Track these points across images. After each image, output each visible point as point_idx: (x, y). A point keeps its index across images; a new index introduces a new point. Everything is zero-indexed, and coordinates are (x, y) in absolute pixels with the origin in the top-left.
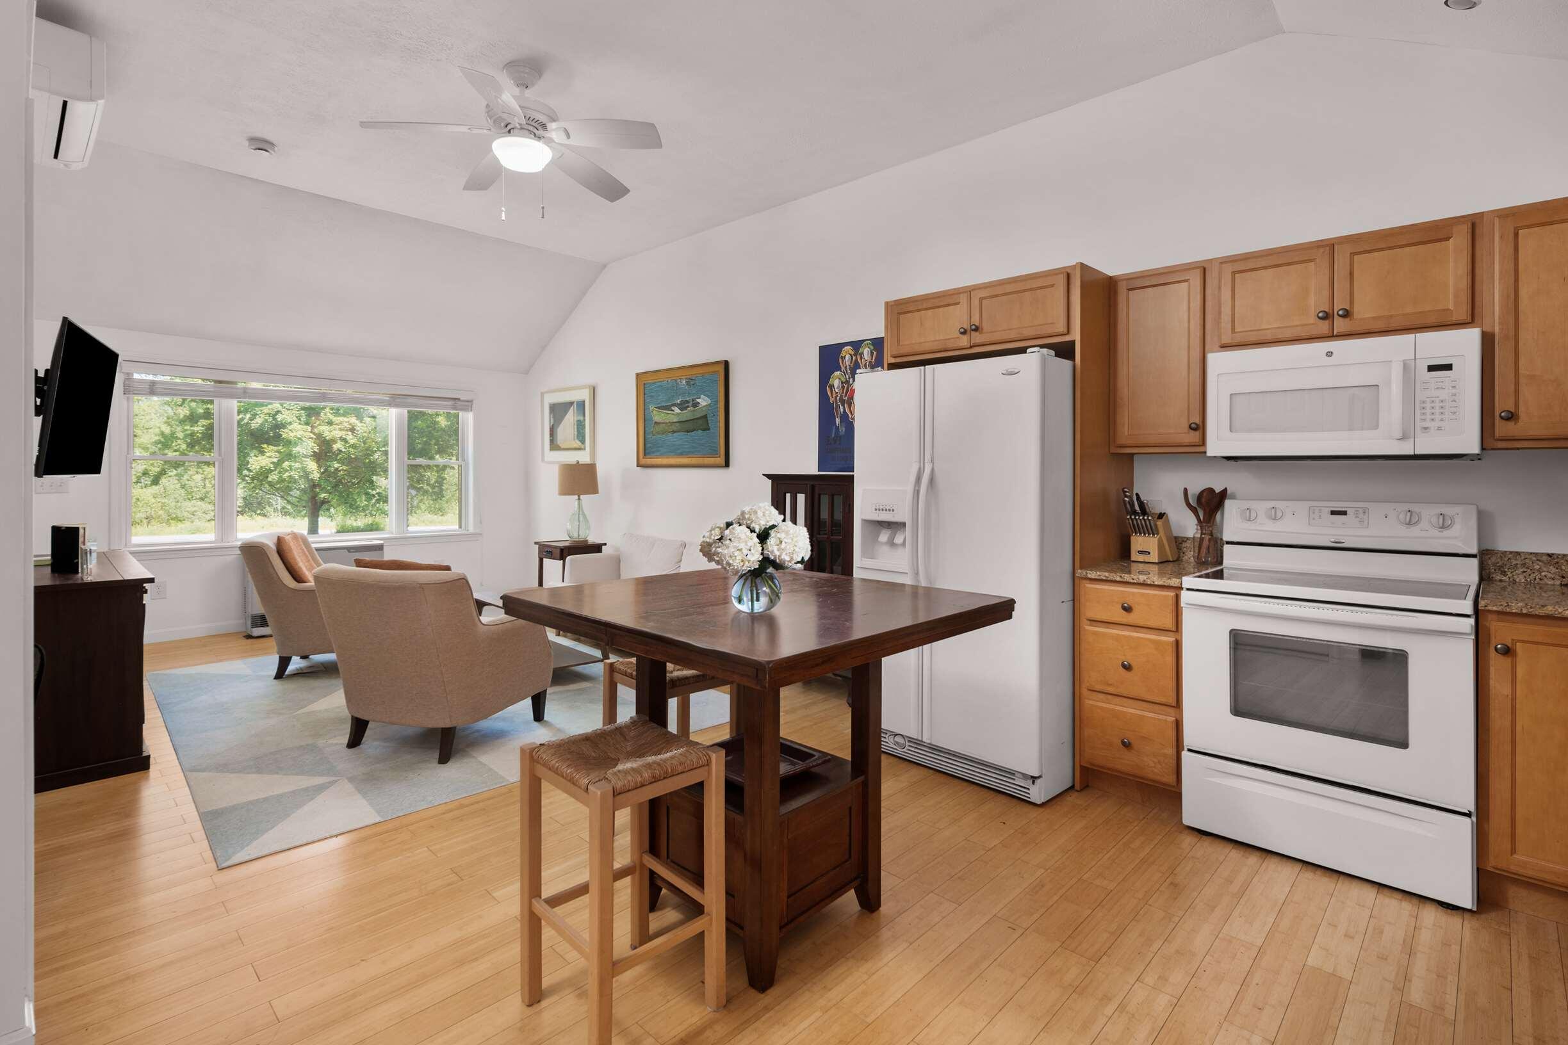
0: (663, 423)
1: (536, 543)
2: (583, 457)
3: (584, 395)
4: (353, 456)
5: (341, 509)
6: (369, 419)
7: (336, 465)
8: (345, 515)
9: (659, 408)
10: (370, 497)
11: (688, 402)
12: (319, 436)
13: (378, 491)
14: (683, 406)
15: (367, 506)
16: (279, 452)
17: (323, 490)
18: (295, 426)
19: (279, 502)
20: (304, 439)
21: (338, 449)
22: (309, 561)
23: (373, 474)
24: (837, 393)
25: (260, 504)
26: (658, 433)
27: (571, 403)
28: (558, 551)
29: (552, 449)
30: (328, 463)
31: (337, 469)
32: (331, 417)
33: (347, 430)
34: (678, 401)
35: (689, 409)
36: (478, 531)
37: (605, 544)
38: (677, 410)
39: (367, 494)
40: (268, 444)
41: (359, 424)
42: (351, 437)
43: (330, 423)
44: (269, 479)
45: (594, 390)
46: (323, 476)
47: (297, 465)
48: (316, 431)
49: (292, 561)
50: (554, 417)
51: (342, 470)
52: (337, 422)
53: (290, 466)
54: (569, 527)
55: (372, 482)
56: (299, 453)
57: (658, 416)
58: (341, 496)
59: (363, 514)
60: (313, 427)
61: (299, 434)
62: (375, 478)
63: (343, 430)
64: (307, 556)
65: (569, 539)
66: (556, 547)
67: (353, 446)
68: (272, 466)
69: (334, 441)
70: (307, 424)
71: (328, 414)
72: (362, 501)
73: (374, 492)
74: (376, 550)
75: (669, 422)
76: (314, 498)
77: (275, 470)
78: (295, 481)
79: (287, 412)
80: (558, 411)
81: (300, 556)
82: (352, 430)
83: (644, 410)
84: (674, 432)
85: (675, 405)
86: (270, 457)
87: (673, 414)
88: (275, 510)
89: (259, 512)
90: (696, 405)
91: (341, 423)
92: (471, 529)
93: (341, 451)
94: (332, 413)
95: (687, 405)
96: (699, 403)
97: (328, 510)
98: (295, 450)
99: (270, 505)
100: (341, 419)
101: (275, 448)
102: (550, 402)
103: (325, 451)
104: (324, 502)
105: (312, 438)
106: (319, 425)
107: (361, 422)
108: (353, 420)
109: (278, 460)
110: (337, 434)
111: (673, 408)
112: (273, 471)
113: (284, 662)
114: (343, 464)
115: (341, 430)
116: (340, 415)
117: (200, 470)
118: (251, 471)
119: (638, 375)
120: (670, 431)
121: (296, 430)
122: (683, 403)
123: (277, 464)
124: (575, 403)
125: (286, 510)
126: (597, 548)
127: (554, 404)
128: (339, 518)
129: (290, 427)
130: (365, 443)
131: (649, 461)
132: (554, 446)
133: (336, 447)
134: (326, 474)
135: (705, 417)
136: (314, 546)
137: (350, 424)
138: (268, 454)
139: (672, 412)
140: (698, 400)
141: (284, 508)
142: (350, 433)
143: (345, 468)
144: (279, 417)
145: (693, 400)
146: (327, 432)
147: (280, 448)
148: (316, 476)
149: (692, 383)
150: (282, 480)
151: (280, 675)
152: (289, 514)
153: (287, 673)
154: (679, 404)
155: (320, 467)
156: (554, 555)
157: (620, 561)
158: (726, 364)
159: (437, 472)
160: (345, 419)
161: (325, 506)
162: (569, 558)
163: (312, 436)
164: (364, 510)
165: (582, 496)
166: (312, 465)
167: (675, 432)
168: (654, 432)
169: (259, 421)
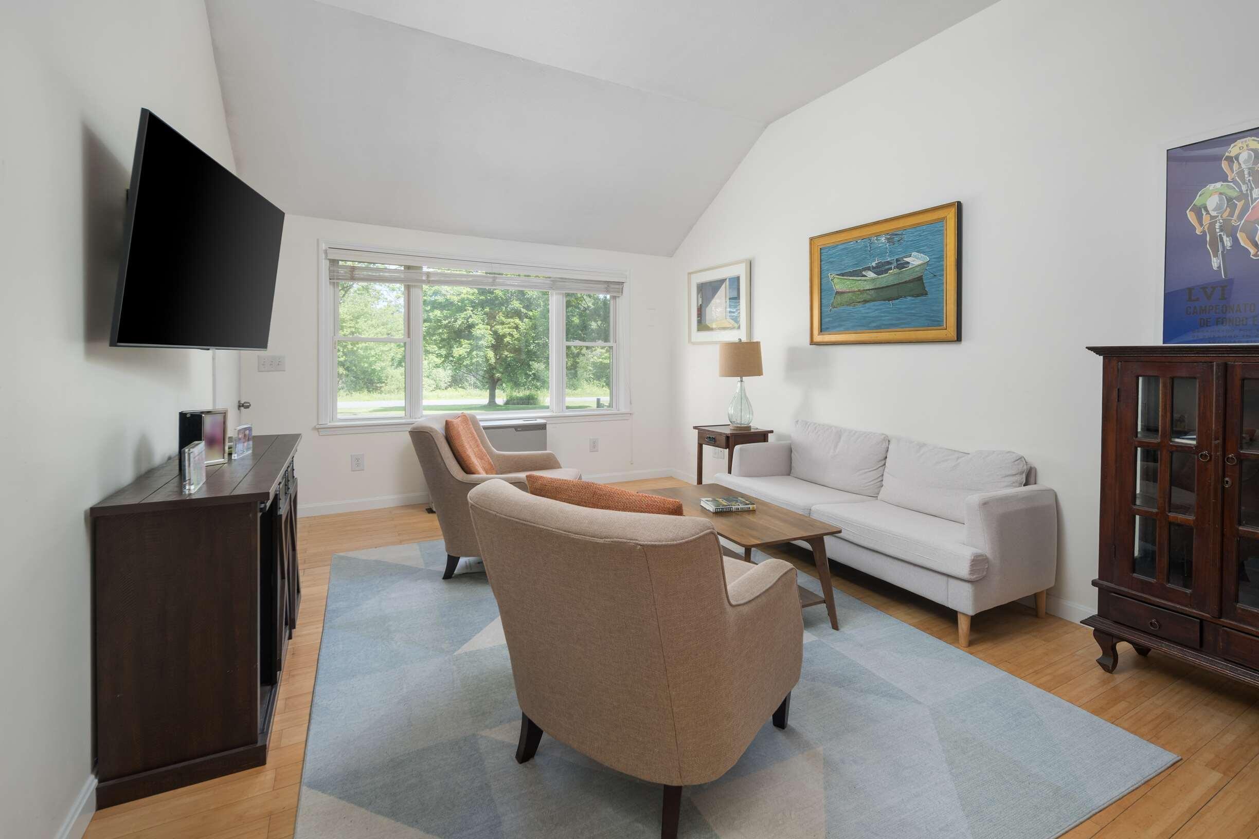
0: (849, 292)
1: (695, 428)
2: (738, 335)
3: (740, 270)
4: (517, 347)
5: (510, 384)
6: (527, 320)
7: (506, 353)
8: (512, 388)
9: (843, 275)
10: (528, 376)
11: (889, 263)
12: (495, 333)
13: (533, 372)
14: (880, 269)
15: (526, 382)
16: (470, 344)
17: (498, 372)
18: (481, 326)
19: (472, 380)
20: (485, 335)
21: (507, 341)
22: (478, 446)
23: (530, 360)
24: (1212, 217)
25: (461, 380)
26: (841, 304)
27: (722, 281)
28: (723, 439)
29: (699, 330)
30: (502, 352)
31: (506, 356)
32: (503, 319)
33: (513, 328)
34: (874, 264)
35: (891, 271)
36: (628, 411)
37: (772, 432)
38: (871, 275)
39: (526, 374)
40: (464, 339)
41: (521, 324)
42: (516, 333)
43: (503, 323)
44: (465, 364)
45: (751, 265)
46: (498, 361)
47: (482, 354)
48: (493, 329)
49: (460, 449)
50: (702, 297)
51: (510, 357)
52: (507, 322)
53: (477, 354)
54: (731, 411)
55: (529, 366)
56: (482, 345)
57: (840, 284)
58: (509, 375)
59: (523, 388)
60: (492, 327)
61: (482, 332)
62: (531, 363)
63: (511, 328)
64: (476, 441)
65: (730, 423)
66: (721, 434)
67: (518, 340)
68: (466, 354)
69: (504, 336)
70: (487, 324)
71: (501, 317)
72: (523, 379)
73: (531, 373)
74: (539, 429)
75: (859, 291)
76: (492, 377)
77: (468, 357)
78: (480, 365)
79: (475, 317)
80: (707, 290)
81: (469, 443)
82: (517, 328)
83: (821, 279)
84: (865, 301)
85: (868, 269)
86: (465, 348)
87: (865, 280)
88: (470, 385)
89: (460, 385)
90: (902, 265)
91: (509, 323)
92: (623, 410)
93: (509, 343)
94: (503, 317)
95: (887, 267)
96: (908, 263)
97: (502, 385)
98: (480, 343)
99: (467, 381)
100: (509, 320)
101: (469, 342)
102: (698, 281)
103: (498, 344)
104: (499, 380)
105: (491, 334)
106: (496, 325)
107: (522, 322)
108: (517, 321)
109: (470, 350)
110: (507, 331)
111: (864, 273)
112: (466, 358)
113: (452, 562)
114: (511, 352)
115: (509, 328)
116: (508, 318)
117: (427, 358)
118: (454, 357)
119: (811, 239)
120: (859, 300)
121: (482, 330)
122: (878, 266)
123: (469, 353)
124: (728, 280)
125: (476, 385)
126: (763, 437)
127: (702, 284)
128: (508, 391)
129: (477, 327)
130: (525, 337)
131: (827, 338)
132: (702, 325)
133: (507, 339)
134: (500, 360)
135: (920, 279)
136: (482, 424)
137: (515, 324)
138: (463, 346)
139: (863, 278)
140: (906, 260)
141: (475, 383)
142: (515, 330)
143: (512, 355)
144: (470, 320)
145: (897, 260)
146: (501, 330)
147: (472, 341)
148: (493, 361)
149: (896, 239)
150: (472, 364)
151: (449, 575)
152: (478, 388)
153: (455, 572)
154: (874, 268)
155: (496, 355)
156: (718, 442)
157: (791, 451)
158: (959, 205)
159: (573, 358)
160: (512, 320)
161: (499, 383)
162: (737, 448)
163: (491, 333)
164: (524, 385)
165: (744, 378)
166: (491, 354)
167: (868, 301)
168: (834, 304)
169: (459, 322)
